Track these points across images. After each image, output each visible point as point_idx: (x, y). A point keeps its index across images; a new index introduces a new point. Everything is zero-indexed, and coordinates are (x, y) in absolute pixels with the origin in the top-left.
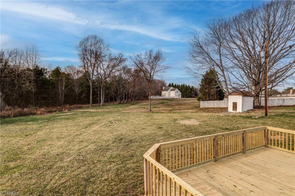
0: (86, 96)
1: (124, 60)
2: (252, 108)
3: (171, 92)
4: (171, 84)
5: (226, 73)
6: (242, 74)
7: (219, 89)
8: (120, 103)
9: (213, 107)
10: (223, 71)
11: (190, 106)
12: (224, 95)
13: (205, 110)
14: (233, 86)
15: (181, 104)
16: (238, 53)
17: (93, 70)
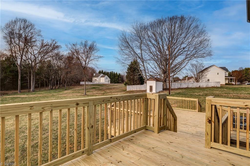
0: (11, 82)
1: (57, 47)
2: (162, 90)
3: (101, 78)
4: (101, 71)
5: (145, 64)
6: (156, 65)
7: (140, 76)
8: (52, 89)
9: (136, 90)
10: (143, 62)
11: (118, 90)
12: (144, 81)
13: (131, 92)
14: (150, 74)
15: (111, 89)
16: (153, 49)
17: (22, 54)
